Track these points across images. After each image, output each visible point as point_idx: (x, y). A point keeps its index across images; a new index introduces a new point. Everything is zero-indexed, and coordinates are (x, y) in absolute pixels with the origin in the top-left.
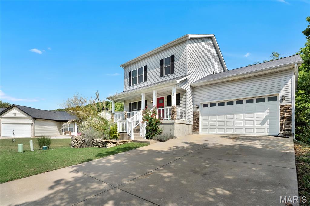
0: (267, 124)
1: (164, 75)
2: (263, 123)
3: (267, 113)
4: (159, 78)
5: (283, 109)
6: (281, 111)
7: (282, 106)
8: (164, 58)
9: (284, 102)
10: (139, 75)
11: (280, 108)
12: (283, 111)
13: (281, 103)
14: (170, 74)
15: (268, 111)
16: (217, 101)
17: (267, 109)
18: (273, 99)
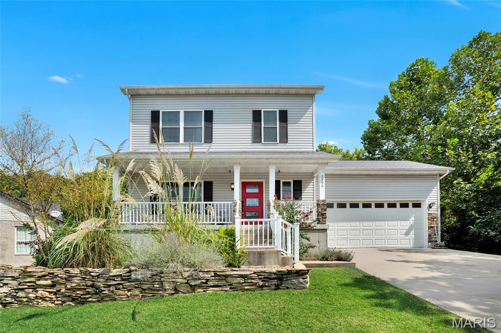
0: (412, 235)
1: (263, 142)
2: (407, 234)
3: (411, 221)
4: (250, 144)
5: (431, 218)
6: (429, 220)
7: (429, 214)
8: (262, 110)
9: (431, 209)
10: (185, 124)
11: (427, 217)
12: (431, 220)
13: (428, 211)
14: (278, 142)
15: (413, 219)
16: (348, 200)
17: (412, 216)
18: (417, 205)
